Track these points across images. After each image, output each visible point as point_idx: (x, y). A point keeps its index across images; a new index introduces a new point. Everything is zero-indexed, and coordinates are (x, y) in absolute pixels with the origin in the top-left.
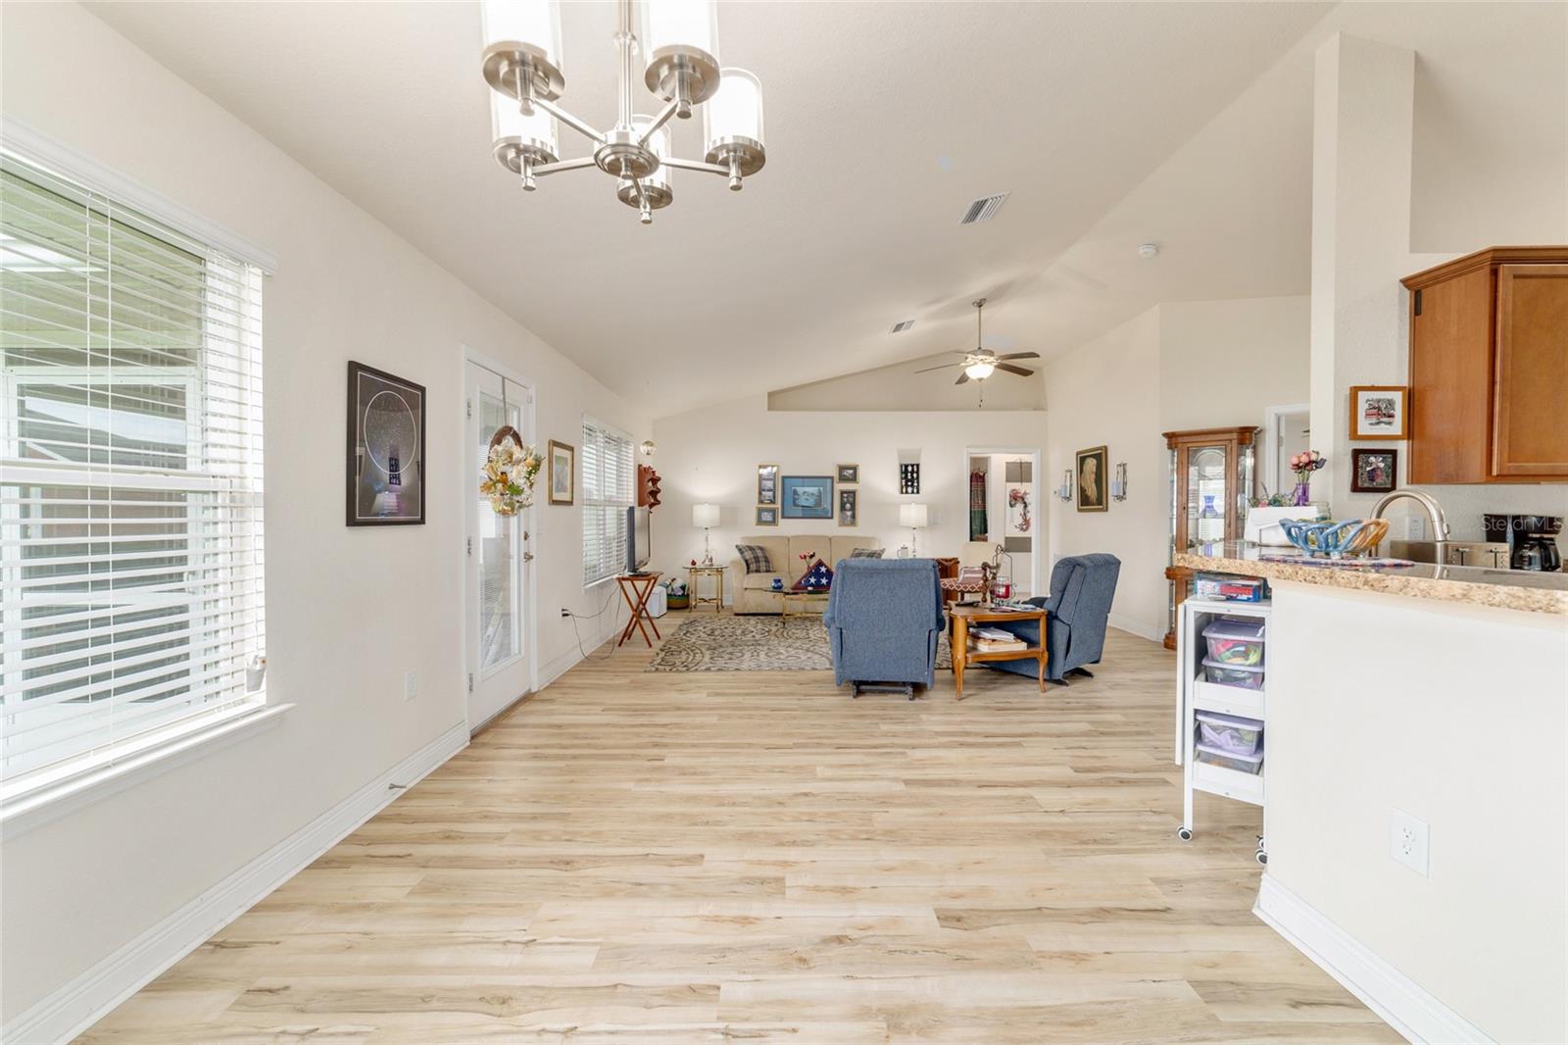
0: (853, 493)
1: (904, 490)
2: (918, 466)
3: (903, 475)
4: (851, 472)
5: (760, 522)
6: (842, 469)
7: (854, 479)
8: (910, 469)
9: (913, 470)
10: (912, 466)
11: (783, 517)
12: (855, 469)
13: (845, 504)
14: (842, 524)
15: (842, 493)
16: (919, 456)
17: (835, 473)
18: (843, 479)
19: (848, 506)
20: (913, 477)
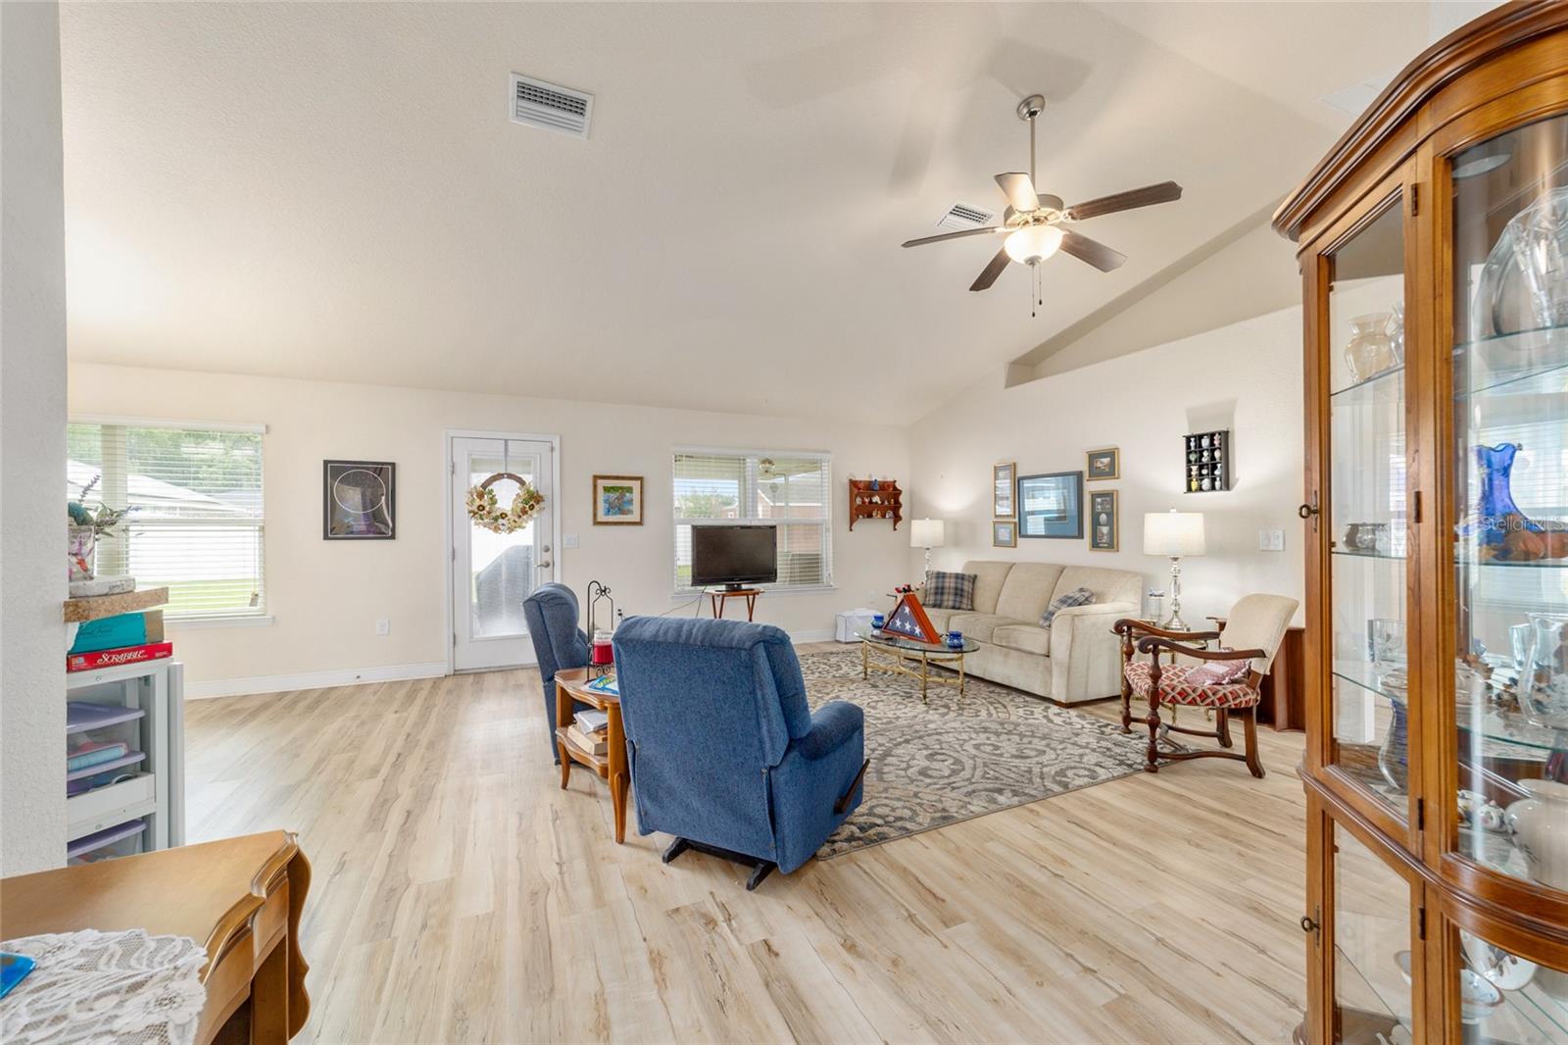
0: (1109, 496)
1: (1194, 485)
2: (1225, 435)
3: (1193, 457)
4: (1106, 460)
5: (997, 543)
6: (1093, 457)
7: (1111, 472)
8: (1205, 442)
9: (1212, 443)
10: (1212, 436)
11: (1020, 537)
12: (1111, 454)
13: (1100, 514)
14: (1095, 545)
15: (1094, 496)
16: (1230, 416)
17: (1084, 467)
18: (1096, 473)
19: (1103, 517)
20: (1213, 458)
